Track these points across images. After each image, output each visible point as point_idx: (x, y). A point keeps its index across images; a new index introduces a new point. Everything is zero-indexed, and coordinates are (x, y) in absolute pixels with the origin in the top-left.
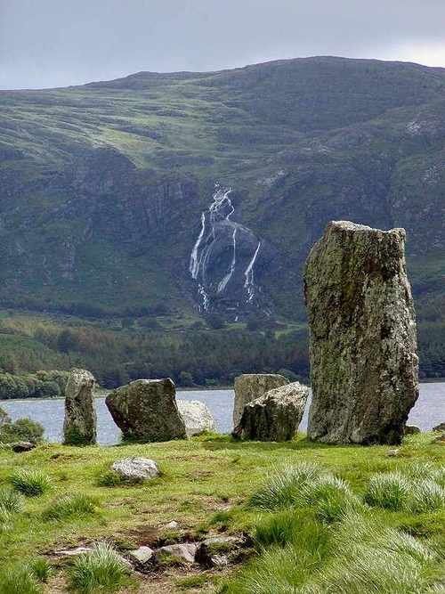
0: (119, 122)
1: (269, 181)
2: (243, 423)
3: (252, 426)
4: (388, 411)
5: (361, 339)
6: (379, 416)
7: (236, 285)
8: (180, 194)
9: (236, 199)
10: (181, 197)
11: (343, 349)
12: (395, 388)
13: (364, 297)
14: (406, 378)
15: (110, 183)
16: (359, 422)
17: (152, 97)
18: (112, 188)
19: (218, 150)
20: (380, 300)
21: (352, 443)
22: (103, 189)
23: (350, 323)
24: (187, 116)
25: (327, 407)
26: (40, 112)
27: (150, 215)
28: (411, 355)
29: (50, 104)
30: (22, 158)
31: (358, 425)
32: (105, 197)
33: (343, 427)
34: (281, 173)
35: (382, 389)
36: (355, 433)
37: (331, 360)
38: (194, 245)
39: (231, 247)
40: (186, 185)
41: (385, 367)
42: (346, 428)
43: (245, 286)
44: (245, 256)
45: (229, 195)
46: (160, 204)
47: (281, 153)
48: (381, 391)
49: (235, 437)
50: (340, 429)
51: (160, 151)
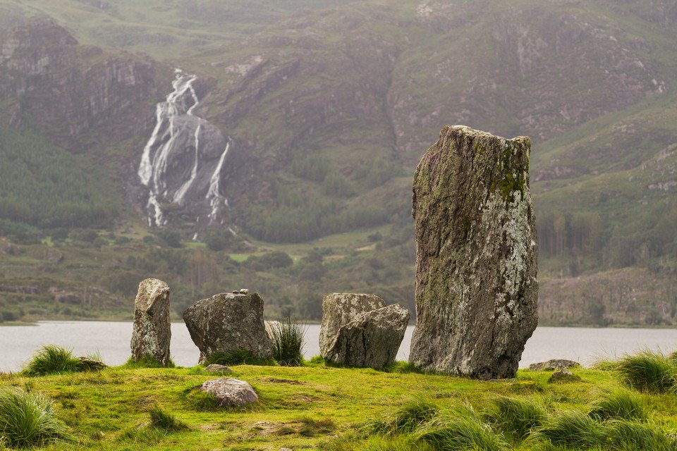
1: (243, 69)
3: (348, 350)
4: (504, 339)
5: (476, 259)
6: (491, 345)
7: (197, 194)
8: (131, 80)
9: (201, 88)
10: (133, 83)
11: (455, 268)
12: (511, 314)
13: (481, 212)
14: (525, 304)
15: (44, 61)
16: (470, 351)
18: (47, 67)
19: (180, 27)
20: (500, 216)
21: (460, 374)
22: (36, 70)
23: (464, 241)
25: (434, 333)
27: (93, 104)
28: (531, 280)
31: (469, 353)
32: (36, 79)
33: (451, 356)
34: (258, 59)
35: (497, 315)
36: (465, 362)
37: (440, 280)
38: (146, 143)
39: (192, 148)
40: (139, 69)
41: (502, 290)
42: (455, 358)
43: (207, 197)
44: (209, 160)
45: (193, 84)
46: (106, 90)
47: (260, 34)
48: (496, 317)
49: (328, 361)
50: (447, 358)
51: (108, 24)
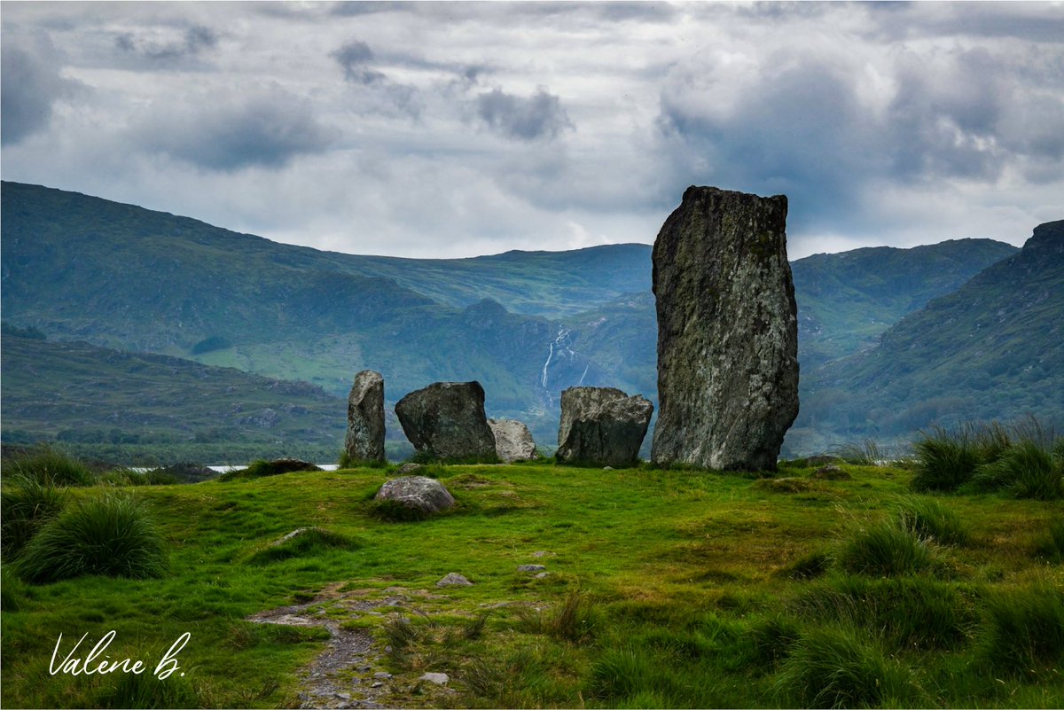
0: (498, 282)
1: (595, 324)
2: (570, 442)
3: (582, 445)
5: (726, 337)
6: (746, 436)
8: (536, 330)
10: (537, 333)
11: (702, 348)
12: (769, 399)
13: (732, 281)
14: (785, 389)
16: (721, 443)
17: (519, 267)
19: (562, 303)
20: (753, 285)
21: (710, 470)
22: (485, 326)
23: (712, 316)
24: (542, 280)
25: (679, 424)
26: (446, 274)
27: (516, 344)
28: (791, 360)
29: (453, 269)
30: (433, 304)
31: (719, 447)
33: (699, 449)
34: (604, 319)
35: (752, 401)
36: (715, 457)
37: (685, 363)
38: (545, 364)
39: (569, 367)
40: (540, 325)
41: (757, 372)
42: (703, 452)
44: (578, 372)
46: (523, 337)
48: (751, 404)
49: (559, 459)
50: (694, 452)
